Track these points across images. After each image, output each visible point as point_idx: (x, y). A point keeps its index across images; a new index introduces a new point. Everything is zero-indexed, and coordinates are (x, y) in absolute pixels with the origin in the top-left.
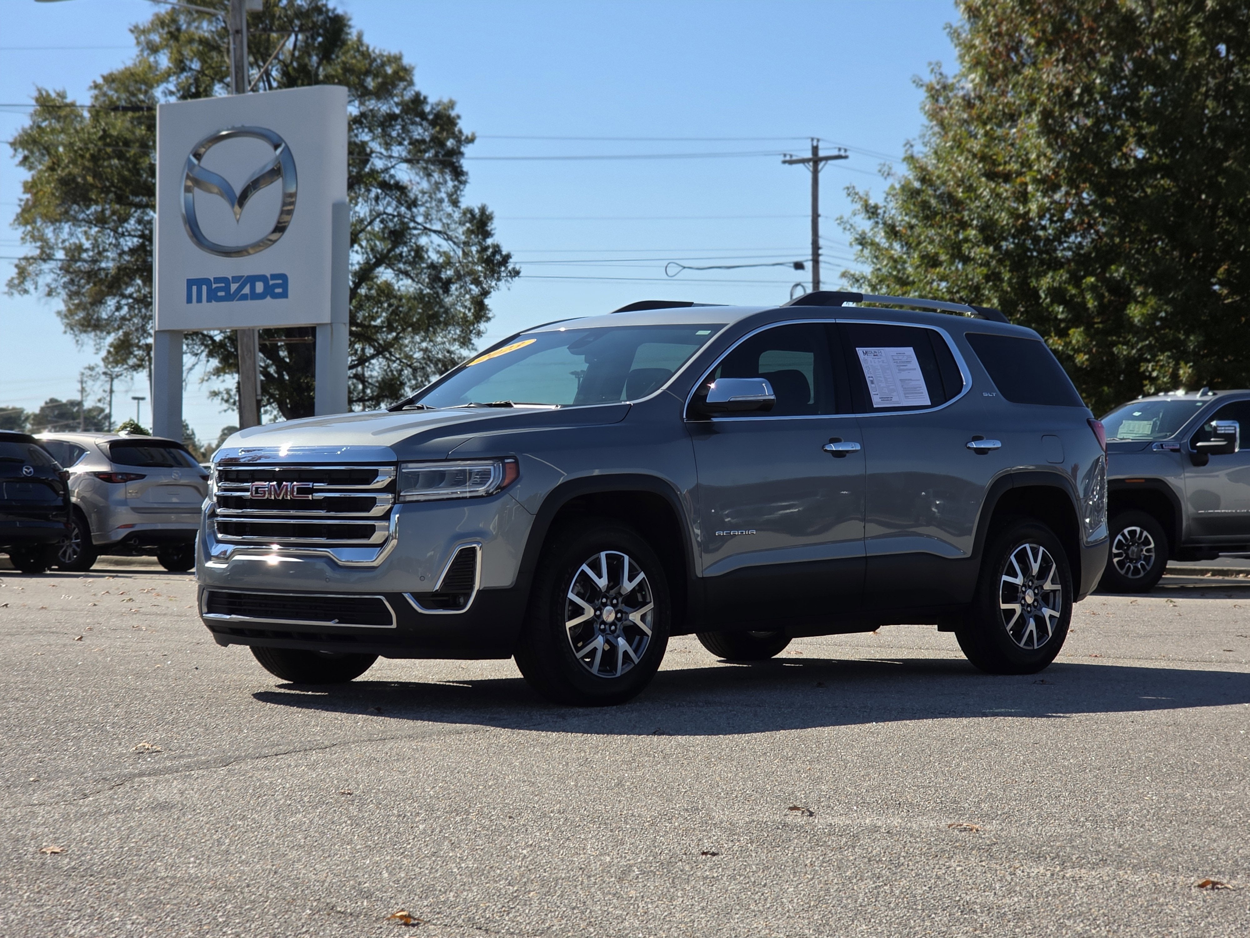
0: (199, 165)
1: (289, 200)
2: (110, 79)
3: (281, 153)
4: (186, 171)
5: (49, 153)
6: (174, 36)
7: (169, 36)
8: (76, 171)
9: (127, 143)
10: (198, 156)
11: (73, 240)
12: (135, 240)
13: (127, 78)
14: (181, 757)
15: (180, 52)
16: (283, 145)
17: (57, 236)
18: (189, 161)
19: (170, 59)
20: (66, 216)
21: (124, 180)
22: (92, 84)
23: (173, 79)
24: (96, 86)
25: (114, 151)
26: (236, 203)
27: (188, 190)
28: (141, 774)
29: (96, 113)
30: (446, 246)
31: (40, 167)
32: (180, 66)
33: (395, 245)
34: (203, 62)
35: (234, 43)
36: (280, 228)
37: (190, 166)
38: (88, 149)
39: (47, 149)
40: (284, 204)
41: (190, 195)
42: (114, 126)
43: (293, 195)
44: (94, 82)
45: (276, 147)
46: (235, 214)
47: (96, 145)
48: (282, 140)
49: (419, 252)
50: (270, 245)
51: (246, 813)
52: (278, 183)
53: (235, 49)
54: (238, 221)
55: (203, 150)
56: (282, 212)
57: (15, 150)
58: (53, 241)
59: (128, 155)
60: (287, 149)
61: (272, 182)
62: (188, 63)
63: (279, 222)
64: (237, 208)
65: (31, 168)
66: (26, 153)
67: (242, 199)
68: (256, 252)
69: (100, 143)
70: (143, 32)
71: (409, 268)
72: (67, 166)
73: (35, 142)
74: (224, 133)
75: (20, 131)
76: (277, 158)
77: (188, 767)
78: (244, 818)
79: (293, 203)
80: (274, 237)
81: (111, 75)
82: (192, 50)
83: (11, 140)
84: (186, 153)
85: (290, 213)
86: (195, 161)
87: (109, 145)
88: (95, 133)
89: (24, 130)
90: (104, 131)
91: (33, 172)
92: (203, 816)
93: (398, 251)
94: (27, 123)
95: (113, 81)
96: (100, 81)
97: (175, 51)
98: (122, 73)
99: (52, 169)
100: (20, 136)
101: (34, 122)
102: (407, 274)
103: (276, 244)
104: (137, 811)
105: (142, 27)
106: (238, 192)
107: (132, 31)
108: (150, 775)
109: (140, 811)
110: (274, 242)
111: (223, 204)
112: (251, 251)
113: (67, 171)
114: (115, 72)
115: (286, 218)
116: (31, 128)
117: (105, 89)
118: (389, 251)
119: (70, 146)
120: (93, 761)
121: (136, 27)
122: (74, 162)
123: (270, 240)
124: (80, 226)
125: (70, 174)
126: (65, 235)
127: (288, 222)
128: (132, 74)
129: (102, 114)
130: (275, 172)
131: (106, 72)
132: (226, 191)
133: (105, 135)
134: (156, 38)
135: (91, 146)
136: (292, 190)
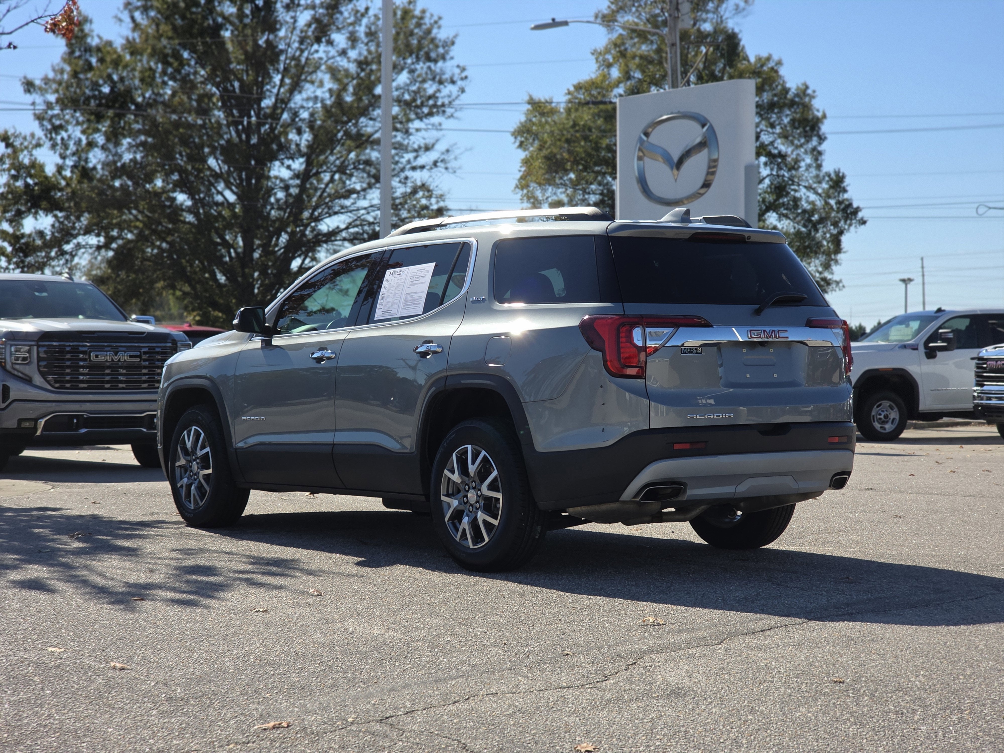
0: (647, 141)
1: (713, 164)
2: (579, 87)
3: (707, 130)
4: (638, 145)
5: (538, 139)
6: (623, 54)
7: (619, 54)
8: (555, 151)
9: (590, 130)
10: (647, 134)
11: (555, 198)
12: (597, 196)
13: (590, 86)
14: (680, 631)
15: (627, 65)
16: (708, 125)
17: (544, 195)
18: (640, 138)
19: (620, 70)
20: (550, 182)
21: (589, 155)
22: (566, 91)
23: (622, 85)
24: (569, 93)
25: (581, 135)
26: (675, 168)
27: (640, 159)
28: (650, 652)
29: (569, 111)
30: (813, 197)
31: (531, 149)
32: (627, 76)
33: (779, 196)
34: (643, 72)
35: (671, 53)
36: (706, 185)
37: (641, 141)
38: (563, 135)
39: (536, 136)
40: (709, 167)
41: (641, 162)
42: (582, 118)
43: (716, 161)
44: (568, 90)
45: (703, 126)
46: (674, 176)
47: (568, 132)
48: (708, 121)
49: (796, 200)
50: (699, 197)
51: (753, 705)
52: (705, 151)
53: (671, 57)
54: (676, 180)
55: (650, 130)
56: (708, 173)
57: (516, 138)
58: (540, 198)
59: (591, 138)
60: (711, 127)
61: (700, 151)
62: (632, 73)
63: (706, 180)
64: (675, 171)
65: (525, 150)
66: (523, 139)
67: (679, 164)
68: (689, 203)
69: (572, 131)
70: (600, 53)
71: (788, 212)
72: (549, 147)
73: (529, 131)
74: (665, 117)
75: (518, 124)
76: (704, 134)
77: (689, 645)
78: (752, 711)
79: (715, 167)
80: (702, 191)
81: (579, 83)
82: (635, 64)
83: (512, 130)
84: (638, 132)
85: (713, 173)
86: (645, 138)
87: (577, 131)
88: (568, 123)
89: (521, 123)
90: (574, 121)
91: (527, 153)
92: (715, 707)
93: (781, 201)
94: (523, 119)
95: (581, 88)
96: (572, 89)
97: (623, 65)
98: (587, 82)
99: (540, 149)
100: (519, 127)
101: (527, 119)
102: (786, 216)
103: (704, 196)
104: (654, 698)
105: (599, 51)
106: (676, 158)
107: (593, 54)
108: (657, 652)
109: (657, 698)
110: (702, 195)
111: (665, 169)
112: (685, 202)
113: (549, 150)
114: (582, 81)
115: (710, 177)
116: (526, 122)
117: (575, 94)
118: (775, 201)
119: (552, 133)
120: (607, 634)
121: (595, 51)
122: (554, 144)
123: (700, 194)
124: (559, 188)
125: (551, 152)
126: (548, 194)
127: (712, 180)
128: (593, 83)
129: (573, 110)
130: (703, 145)
131: (575, 82)
132: (667, 159)
133: (575, 125)
134: (610, 58)
135: (565, 132)
136: (715, 156)
